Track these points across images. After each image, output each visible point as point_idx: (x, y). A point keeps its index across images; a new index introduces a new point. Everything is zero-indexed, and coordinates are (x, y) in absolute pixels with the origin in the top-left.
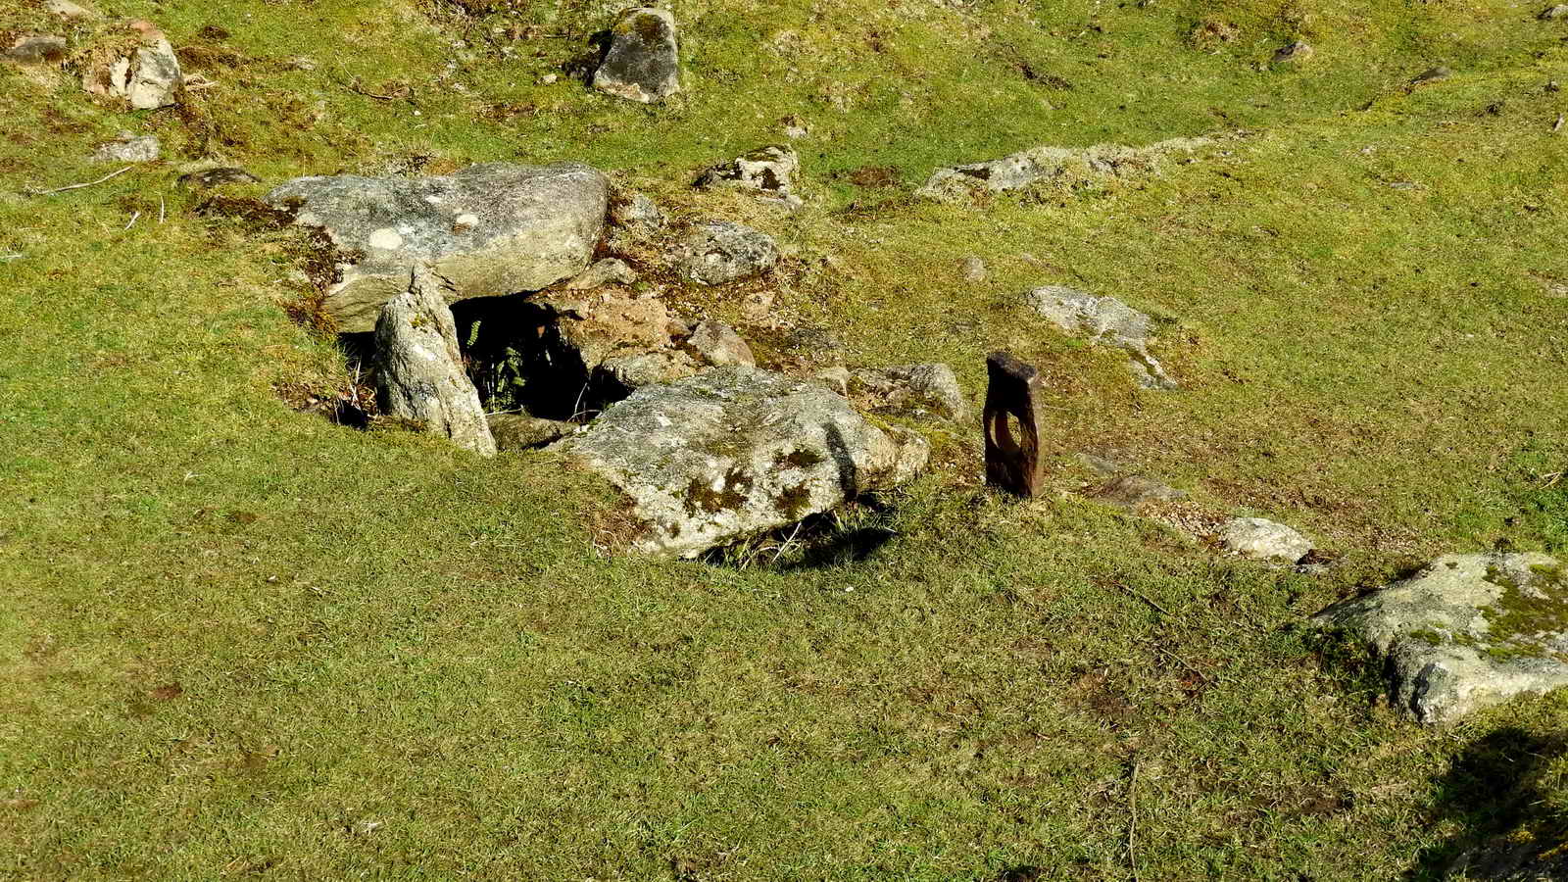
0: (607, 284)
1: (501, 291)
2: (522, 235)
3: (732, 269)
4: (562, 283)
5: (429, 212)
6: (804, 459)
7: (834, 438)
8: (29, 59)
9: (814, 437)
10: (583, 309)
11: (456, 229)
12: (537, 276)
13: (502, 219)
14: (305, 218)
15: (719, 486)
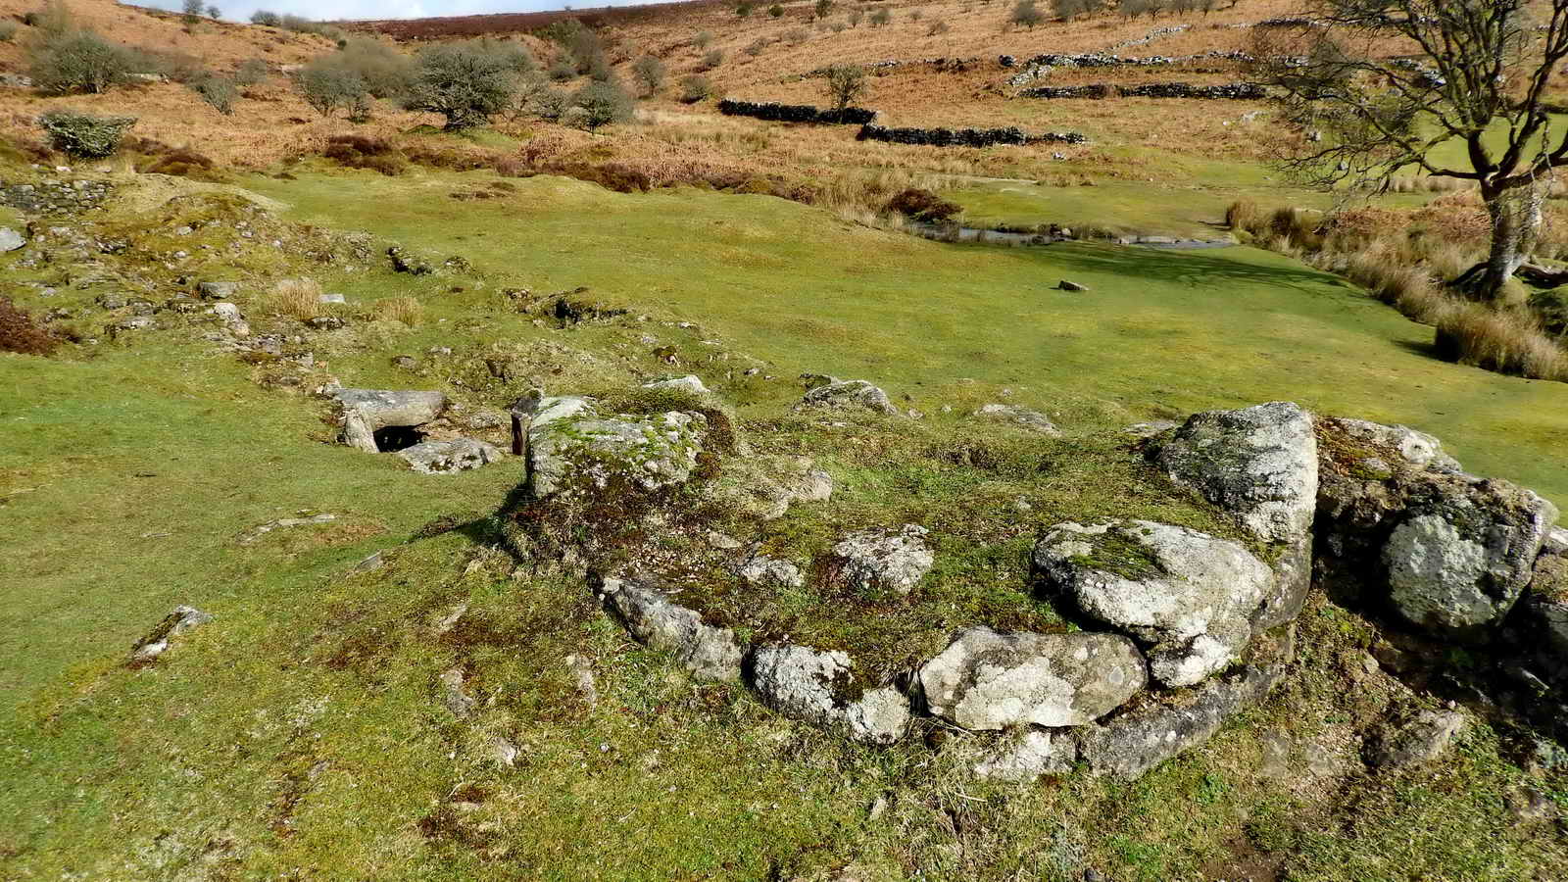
0: (441, 426)
1: (401, 424)
2: (408, 406)
3: (484, 424)
4: (424, 424)
5: (379, 399)
6: (472, 458)
7: (482, 452)
8: (285, 385)
9: (476, 451)
10: (430, 433)
11: (387, 404)
12: (415, 421)
13: (403, 401)
14: (337, 398)
15: (442, 464)
